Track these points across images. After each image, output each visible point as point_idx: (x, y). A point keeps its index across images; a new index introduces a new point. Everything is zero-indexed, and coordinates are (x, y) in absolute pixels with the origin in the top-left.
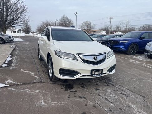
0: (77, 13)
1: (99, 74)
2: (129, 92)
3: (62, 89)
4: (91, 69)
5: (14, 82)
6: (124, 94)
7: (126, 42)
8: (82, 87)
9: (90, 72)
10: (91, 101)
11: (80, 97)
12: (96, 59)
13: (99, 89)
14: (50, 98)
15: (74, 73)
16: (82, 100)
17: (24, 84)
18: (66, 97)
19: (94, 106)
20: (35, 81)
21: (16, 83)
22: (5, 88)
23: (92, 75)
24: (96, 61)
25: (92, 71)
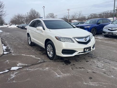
0: (44, 7)
1: (89, 50)
2: (108, 61)
3: (63, 64)
5: (25, 64)
6: (106, 62)
7: (89, 27)
8: (76, 61)
9: (83, 50)
10: (89, 69)
11: (80, 68)
12: (86, 41)
13: (88, 61)
14: (60, 72)
16: (83, 69)
19: (93, 72)
20: (39, 62)
21: (27, 65)
22: (19, 70)
23: (84, 52)
24: (86, 42)
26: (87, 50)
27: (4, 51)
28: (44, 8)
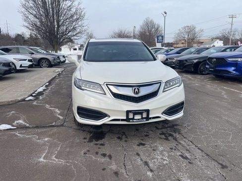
0: (166, 13)
1: (142, 118)
3: (85, 139)
4: (126, 110)
5: (26, 124)
6: (186, 158)
7: (239, 60)
8: (119, 138)
11: (104, 155)
12: (137, 93)
14: (56, 152)
15: (98, 115)
17: (37, 127)
18: (82, 153)
20: (54, 124)
21: (28, 125)
22: (10, 131)
23: (128, 119)
24: (136, 96)
25: (128, 112)
26: (138, 117)
27: (31, 95)
28: (165, 15)
